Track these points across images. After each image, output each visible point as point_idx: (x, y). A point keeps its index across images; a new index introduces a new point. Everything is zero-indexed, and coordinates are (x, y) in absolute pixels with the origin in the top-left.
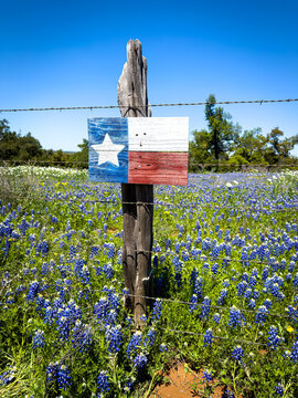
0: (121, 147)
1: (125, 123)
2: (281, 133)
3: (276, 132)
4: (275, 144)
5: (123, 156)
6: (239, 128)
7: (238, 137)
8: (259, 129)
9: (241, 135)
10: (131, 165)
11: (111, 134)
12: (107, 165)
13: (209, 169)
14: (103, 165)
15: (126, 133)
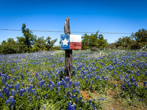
0: (68, 41)
1: (69, 36)
2: (50, 39)
3: (49, 38)
4: (49, 42)
5: (69, 43)
6: (36, 36)
7: (36, 40)
8: (43, 37)
9: (37, 39)
10: (70, 45)
11: (66, 38)
12: (65, 45)
13: (26, 52)
14: (64, 45)
15: (69, 38)
